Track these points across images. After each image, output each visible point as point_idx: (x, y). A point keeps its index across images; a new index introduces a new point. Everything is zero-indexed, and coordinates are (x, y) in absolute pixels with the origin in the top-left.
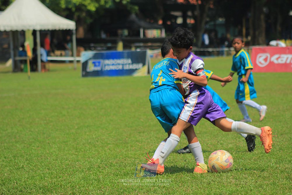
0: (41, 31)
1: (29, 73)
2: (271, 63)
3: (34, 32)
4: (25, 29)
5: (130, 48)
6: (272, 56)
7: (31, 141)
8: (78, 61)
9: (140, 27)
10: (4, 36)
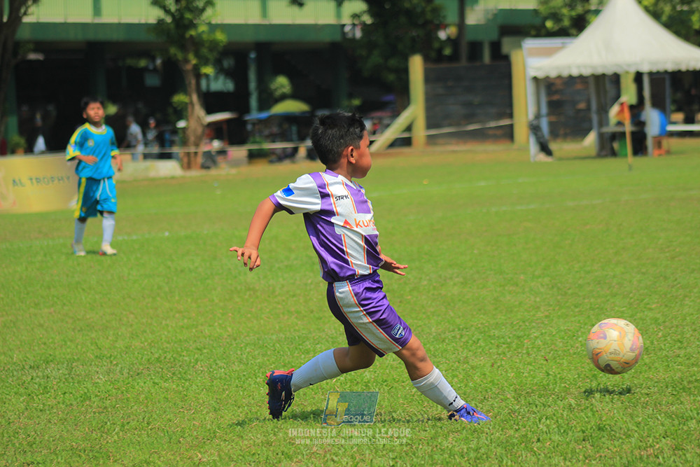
0: (651, 74)
1: (631, 159)
3: (639, 77)
4: (618, 71)
7: (641, 292)
10: (579, 86)
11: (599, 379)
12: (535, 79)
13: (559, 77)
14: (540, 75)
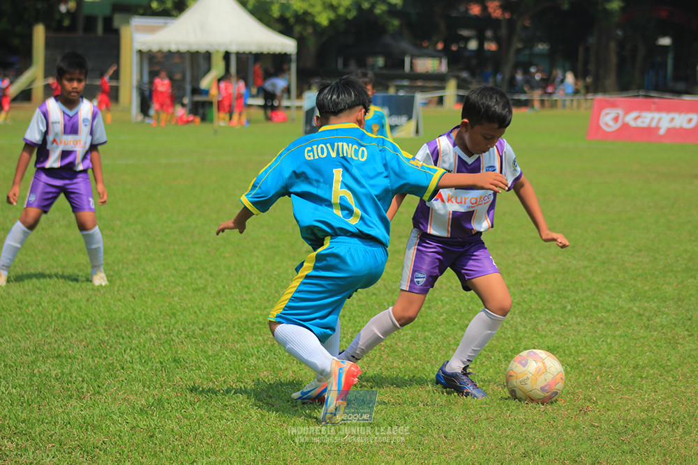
0: (238, 54)
2: (625, 126)
3: (227, 56)
4: (211, 49)
5: (387, 88)
6: (627, 113)
8: (299, 108)
9: (404, 53)
10: (177, 60)
11: (177, 317)
12: (140, 52)
13: (160, 51)
14: (145, 48)
